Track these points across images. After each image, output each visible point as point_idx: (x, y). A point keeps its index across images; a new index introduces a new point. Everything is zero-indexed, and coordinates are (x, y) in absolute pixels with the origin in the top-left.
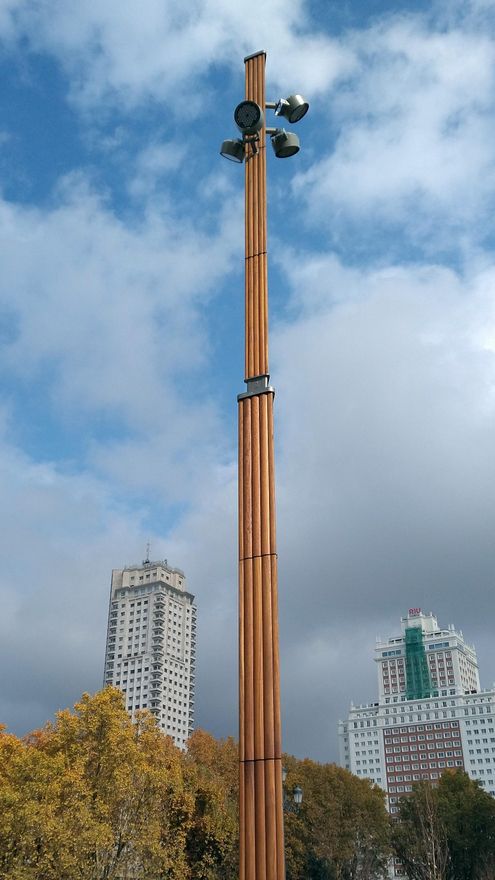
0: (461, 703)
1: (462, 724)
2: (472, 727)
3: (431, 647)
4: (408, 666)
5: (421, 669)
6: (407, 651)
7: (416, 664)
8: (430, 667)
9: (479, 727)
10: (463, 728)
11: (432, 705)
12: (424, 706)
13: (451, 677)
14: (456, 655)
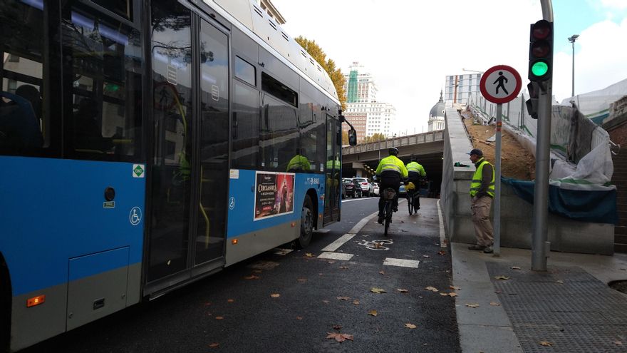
0: (369, 106)
1: (368, 114)
2: (372, 116)
3: (360, 81)
4: (349, 87)
5: (354, 89)
6: (350, 81)
7: (353, 87)
8: (358, 89)
9: (375, 116)
10: (368, 116)
11: (357, 106)
12: (353, 106)
13: (367, 95)
14: (370, 85)
